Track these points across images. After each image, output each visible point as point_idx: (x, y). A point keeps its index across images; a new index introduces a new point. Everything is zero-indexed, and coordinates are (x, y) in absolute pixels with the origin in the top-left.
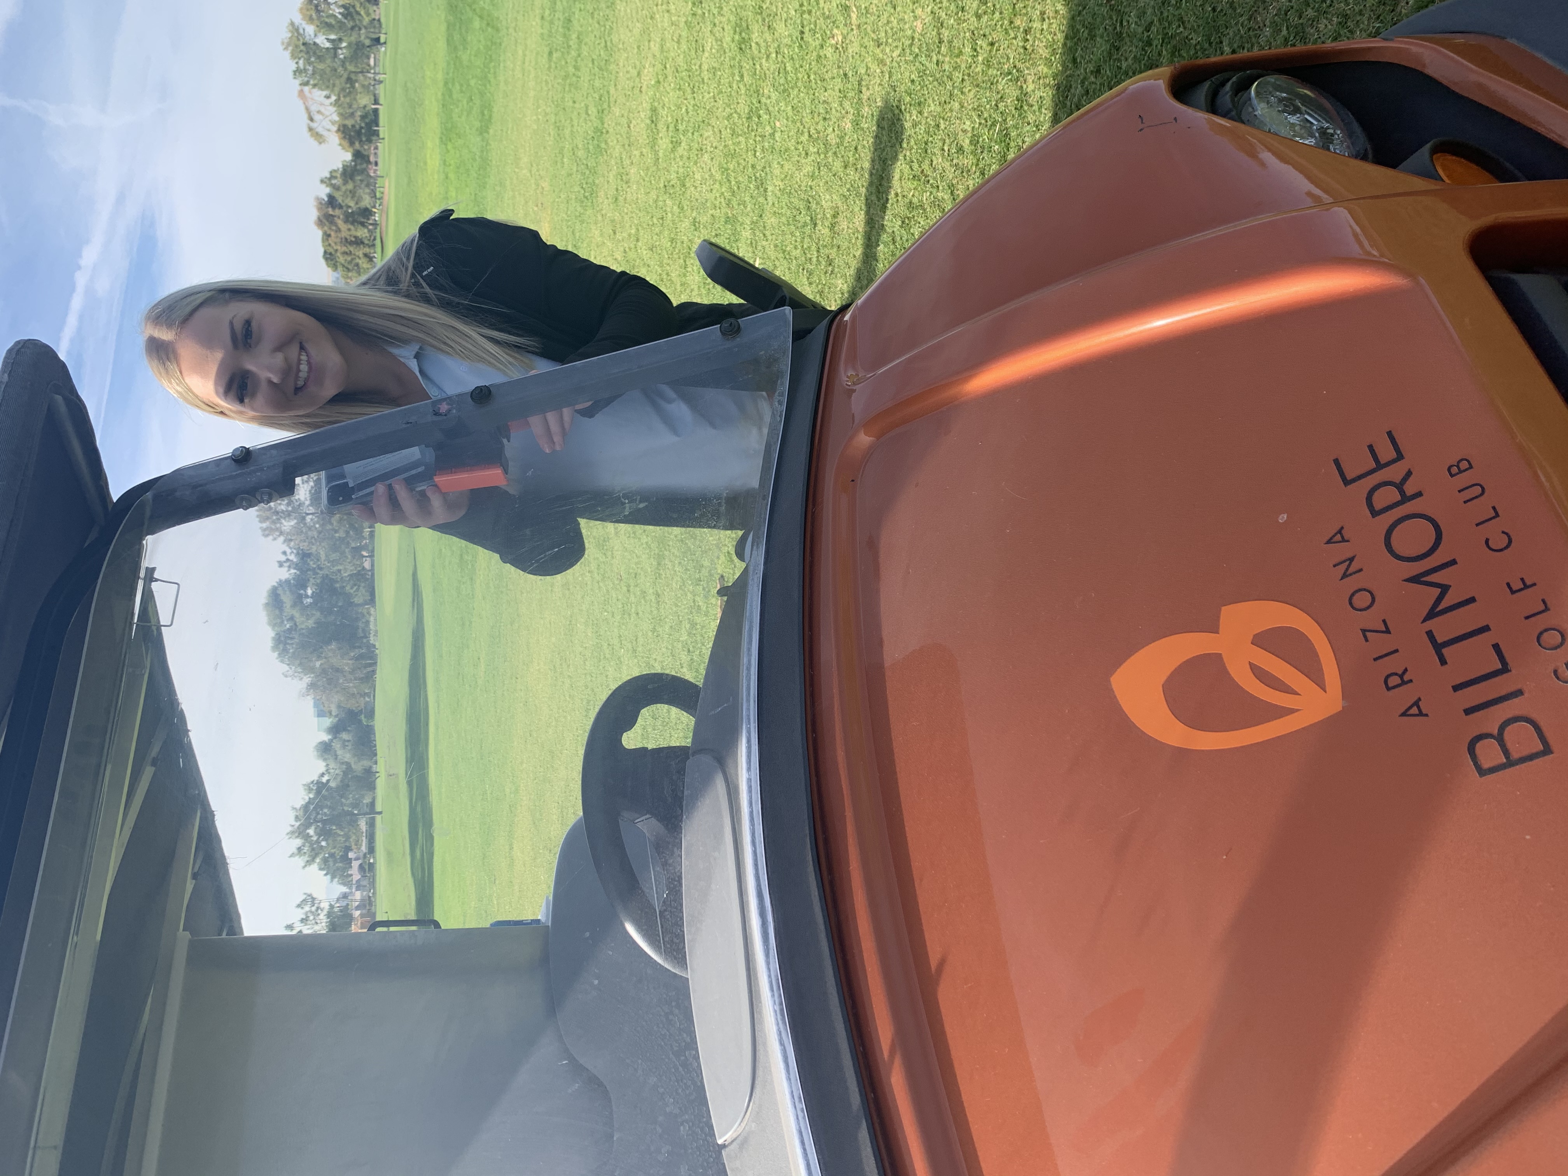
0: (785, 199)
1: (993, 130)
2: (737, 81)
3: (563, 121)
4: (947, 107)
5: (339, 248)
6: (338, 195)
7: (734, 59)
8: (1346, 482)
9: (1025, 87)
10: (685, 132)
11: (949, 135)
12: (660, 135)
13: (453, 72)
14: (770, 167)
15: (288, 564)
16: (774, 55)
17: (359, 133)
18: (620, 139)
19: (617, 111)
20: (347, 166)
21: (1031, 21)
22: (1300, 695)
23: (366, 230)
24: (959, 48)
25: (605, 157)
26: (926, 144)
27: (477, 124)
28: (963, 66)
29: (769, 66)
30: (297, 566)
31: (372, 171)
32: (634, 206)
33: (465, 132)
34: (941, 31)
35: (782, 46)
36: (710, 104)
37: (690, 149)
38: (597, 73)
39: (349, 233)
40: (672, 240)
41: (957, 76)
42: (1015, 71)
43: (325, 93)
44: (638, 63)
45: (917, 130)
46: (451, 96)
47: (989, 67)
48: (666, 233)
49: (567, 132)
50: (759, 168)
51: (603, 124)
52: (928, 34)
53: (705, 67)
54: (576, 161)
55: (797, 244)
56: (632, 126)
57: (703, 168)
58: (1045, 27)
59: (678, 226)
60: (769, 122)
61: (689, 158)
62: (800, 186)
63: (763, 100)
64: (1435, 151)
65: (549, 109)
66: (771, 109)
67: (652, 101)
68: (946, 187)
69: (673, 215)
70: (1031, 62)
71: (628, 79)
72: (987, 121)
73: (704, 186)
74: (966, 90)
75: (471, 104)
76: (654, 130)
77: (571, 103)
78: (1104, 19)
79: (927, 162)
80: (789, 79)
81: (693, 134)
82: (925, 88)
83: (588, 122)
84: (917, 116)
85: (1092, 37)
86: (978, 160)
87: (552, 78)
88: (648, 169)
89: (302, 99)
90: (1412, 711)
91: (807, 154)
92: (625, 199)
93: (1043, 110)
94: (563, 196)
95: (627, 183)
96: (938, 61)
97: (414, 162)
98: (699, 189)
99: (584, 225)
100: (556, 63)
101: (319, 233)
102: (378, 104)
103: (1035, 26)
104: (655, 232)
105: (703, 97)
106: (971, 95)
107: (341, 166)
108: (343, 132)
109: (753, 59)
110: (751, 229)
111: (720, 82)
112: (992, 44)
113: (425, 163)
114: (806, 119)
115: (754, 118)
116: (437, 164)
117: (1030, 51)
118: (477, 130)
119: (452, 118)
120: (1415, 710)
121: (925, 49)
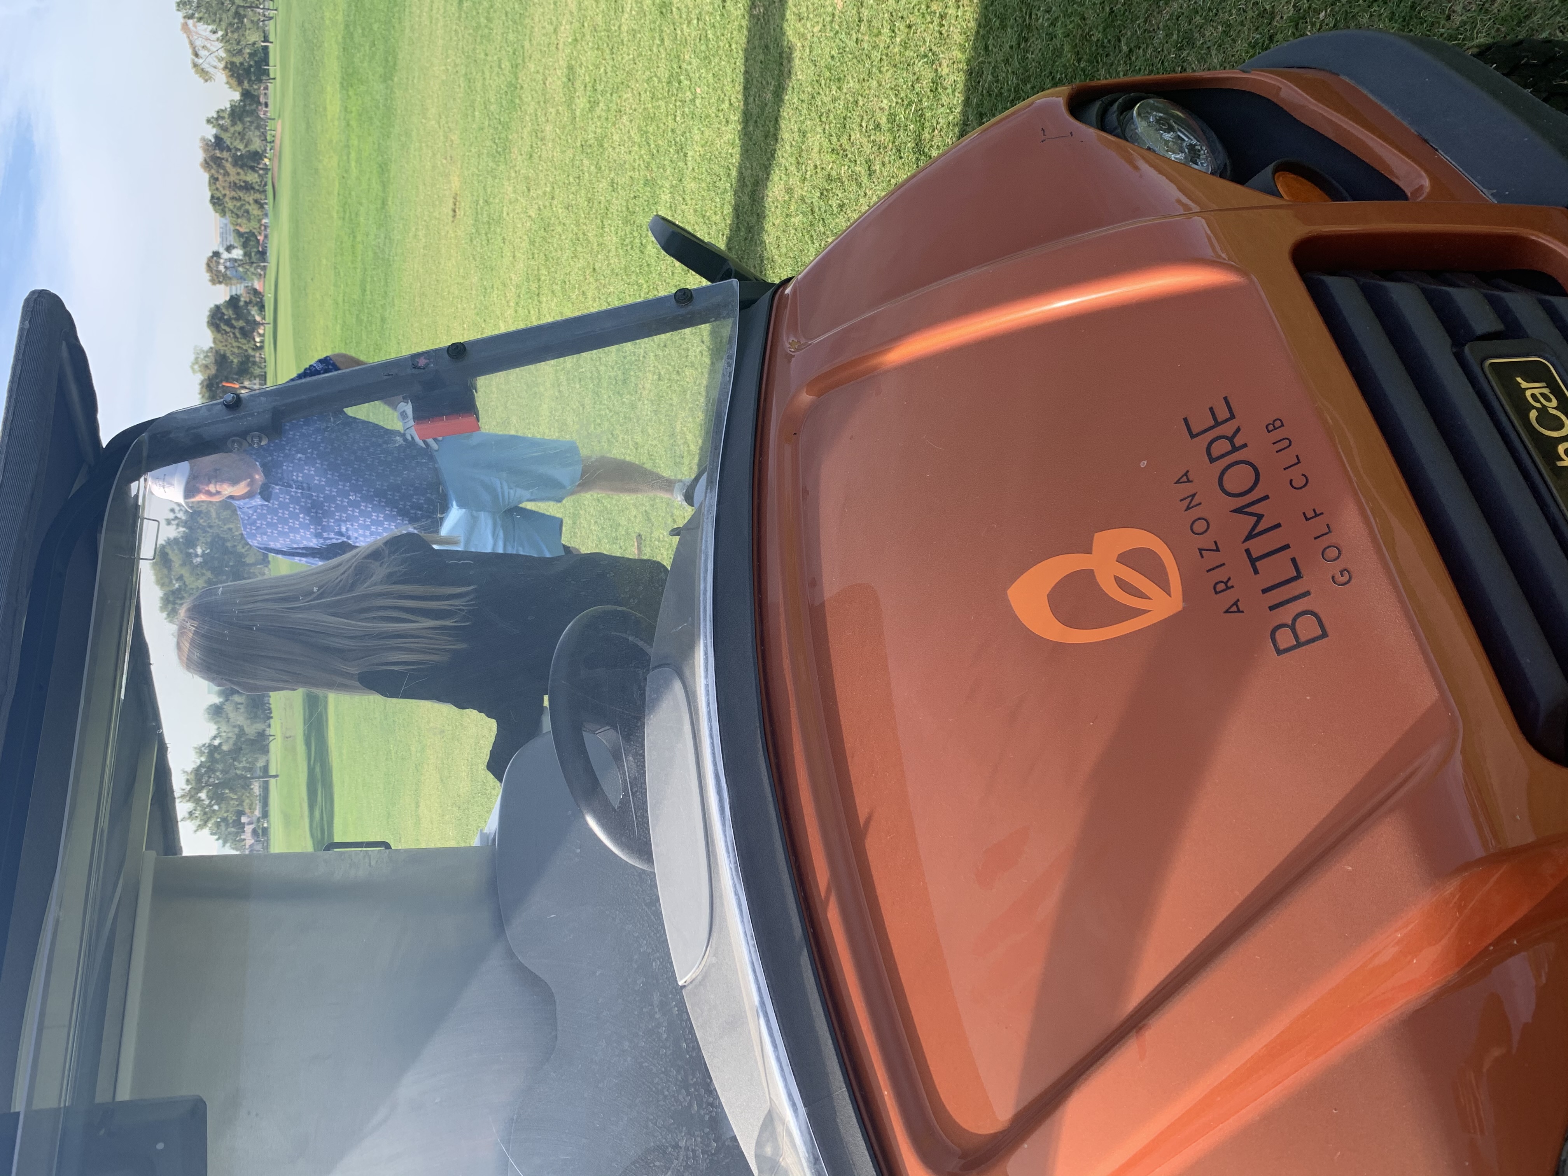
0: (705, 166)
1: (909, 110)
2: (658, 45)
3: (474, 74)
4: (866, 84)
5: (227, 192)
6: (225, 136)
7: (655, 22)
8: (1193, 436)
9: (940, 70)
10: (603, 93)
11: (867, 112)
12: (577, 94)
13: (355, 15)
14: (690, 132)
15: (176, 522)
16: (695, 22)
17: (247, 71)
18: (535, 95)
19: (532, 67)
20: (235, 106)
21: (946, 7)
22: (1150, 599)
23: (256, 175)
24: (878, 28)
25: (519, 113)
26: (845, 119)
27: (380, 70)
28: (882, 46)
29: (689, 31)
30: (185, 524)
31: (262, 113)
32: (549, 164)
33: (368, 78)
34: (860, 10)
35: (703, 12)
36: (629, 65)
37: (609, 110)
38: (511, 27)
39: (239, 177)
40: (589, 200)
41: (877, 56)
42: (930, 54)
43: (210, 27)
44: (554, 19)
45: (837, 105)
46: (352, 38)
47: (906, 48)
48: (583, 192)
49: (479, 85)
50: (678, 132)
51: (517, 79)
52: (849, 12)
53: (625, 28)
54: (488, 115)
55: (717, 209)
56: (547, 83)
57: (621, 130)
58: (960, 14)
59: (595, 186)
60: (690, 88)
61: (607, 119)
62: (720, 153)
63: (684, 66)
64: (1276, 170)
65: (459, 60)
66: (692, 75)
67: (569, 58)
68: (864, 162)
69: (590, 175)
70: (946, 47)
71: (544, 35)
72: (903, 101)
73: (622, 148)
74: (884, 70)
75: (373, 49)
76: (571, 89)
77: (482, 56)
78: (1014, 10)
79: (846, 137)
80: (711, 46)
81: (611, 95)
82: (845, 65)
83: (501, 76)
84: (836, 92)
85: (1004, 27)
86: (895, 138)
87: (463, 28)
88: (564, 128)
89: (185, 32)
90: (1232, 610)
91: (727, 122)
92: (540, 157)
93: (957, 94)
94: (473, 150)
95: (542, 140)
96: (857, 39)
97: (313, 106)
98: (617, 150)
99: (496, 181)
100: (467, 13)
101: (205, 177)
102: (268, 41)
103: (950, 12)
104: (571, 191)
105: (622, 59)
106: (889, 74)
107: (228, 106)
108: (230, 70)
109: (674, 24)
110: (671, 193)
111: (640, 45)
112: (909, 27)
113: (325, 109)
114: (727, 87)
115: (674, 83)
116: (338, 111)
117: (945, 35)
118: (381, 76)
119: (353, 63)
120: (1235, 608)
121: (846, 26)
